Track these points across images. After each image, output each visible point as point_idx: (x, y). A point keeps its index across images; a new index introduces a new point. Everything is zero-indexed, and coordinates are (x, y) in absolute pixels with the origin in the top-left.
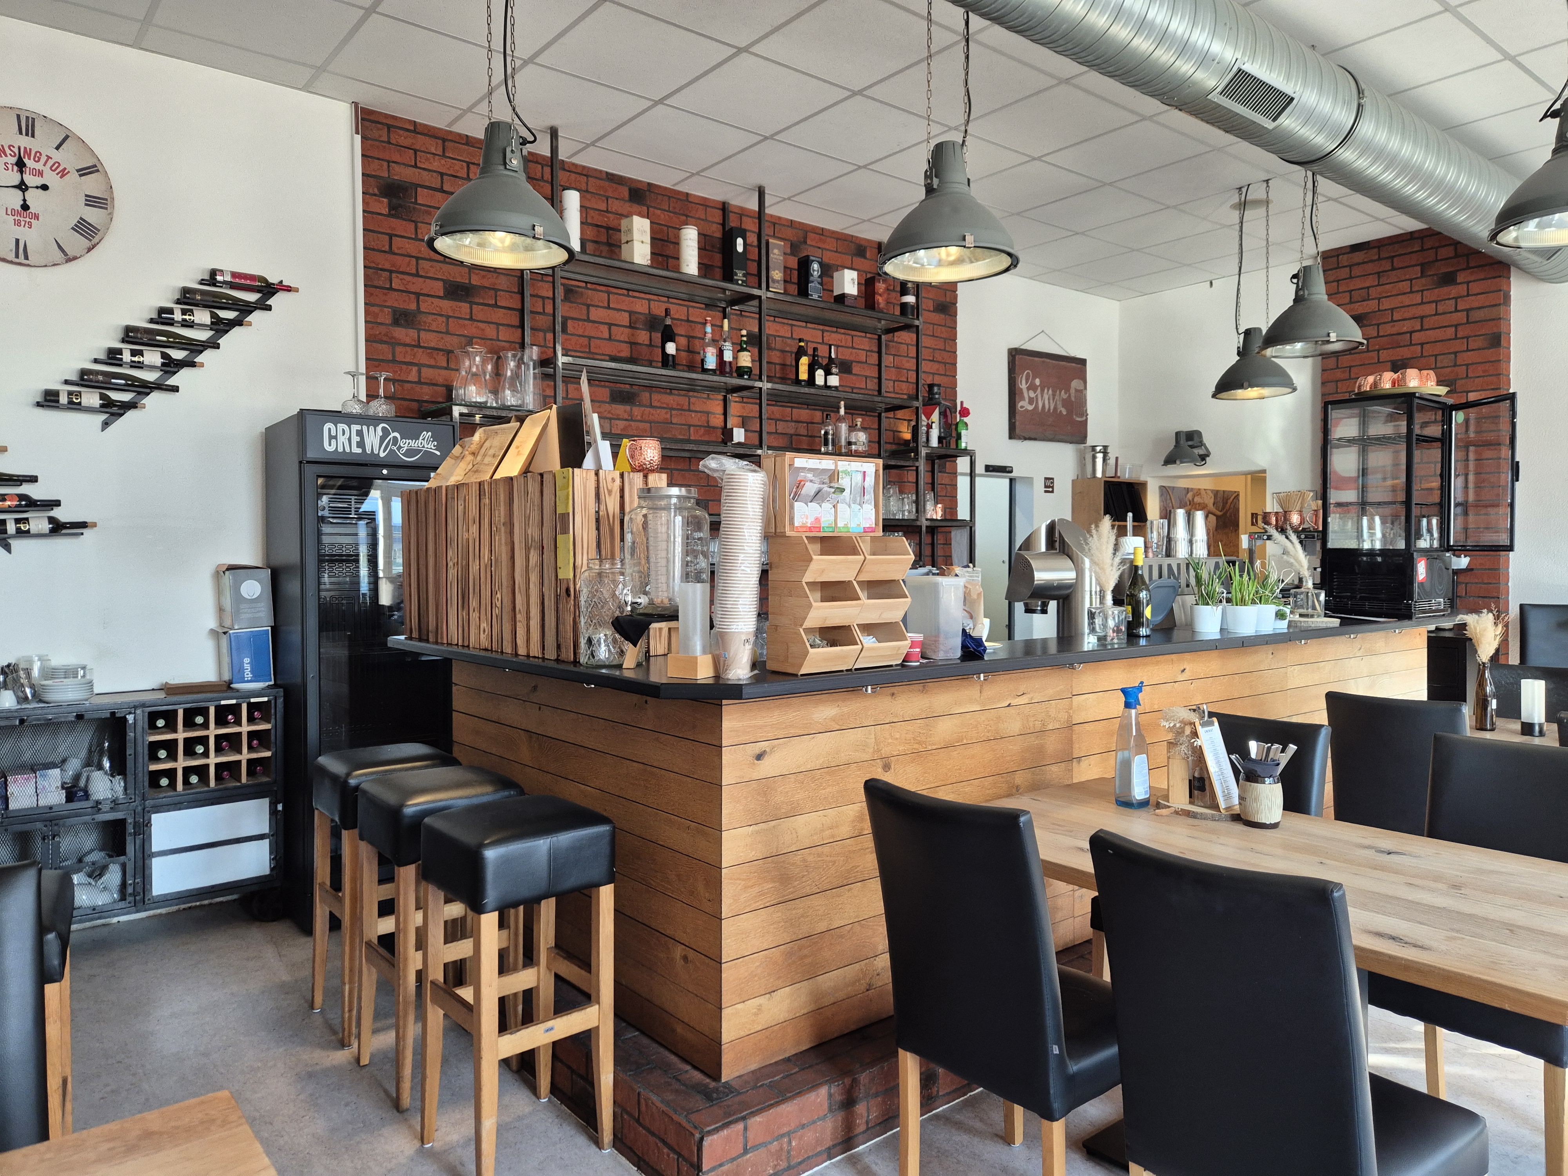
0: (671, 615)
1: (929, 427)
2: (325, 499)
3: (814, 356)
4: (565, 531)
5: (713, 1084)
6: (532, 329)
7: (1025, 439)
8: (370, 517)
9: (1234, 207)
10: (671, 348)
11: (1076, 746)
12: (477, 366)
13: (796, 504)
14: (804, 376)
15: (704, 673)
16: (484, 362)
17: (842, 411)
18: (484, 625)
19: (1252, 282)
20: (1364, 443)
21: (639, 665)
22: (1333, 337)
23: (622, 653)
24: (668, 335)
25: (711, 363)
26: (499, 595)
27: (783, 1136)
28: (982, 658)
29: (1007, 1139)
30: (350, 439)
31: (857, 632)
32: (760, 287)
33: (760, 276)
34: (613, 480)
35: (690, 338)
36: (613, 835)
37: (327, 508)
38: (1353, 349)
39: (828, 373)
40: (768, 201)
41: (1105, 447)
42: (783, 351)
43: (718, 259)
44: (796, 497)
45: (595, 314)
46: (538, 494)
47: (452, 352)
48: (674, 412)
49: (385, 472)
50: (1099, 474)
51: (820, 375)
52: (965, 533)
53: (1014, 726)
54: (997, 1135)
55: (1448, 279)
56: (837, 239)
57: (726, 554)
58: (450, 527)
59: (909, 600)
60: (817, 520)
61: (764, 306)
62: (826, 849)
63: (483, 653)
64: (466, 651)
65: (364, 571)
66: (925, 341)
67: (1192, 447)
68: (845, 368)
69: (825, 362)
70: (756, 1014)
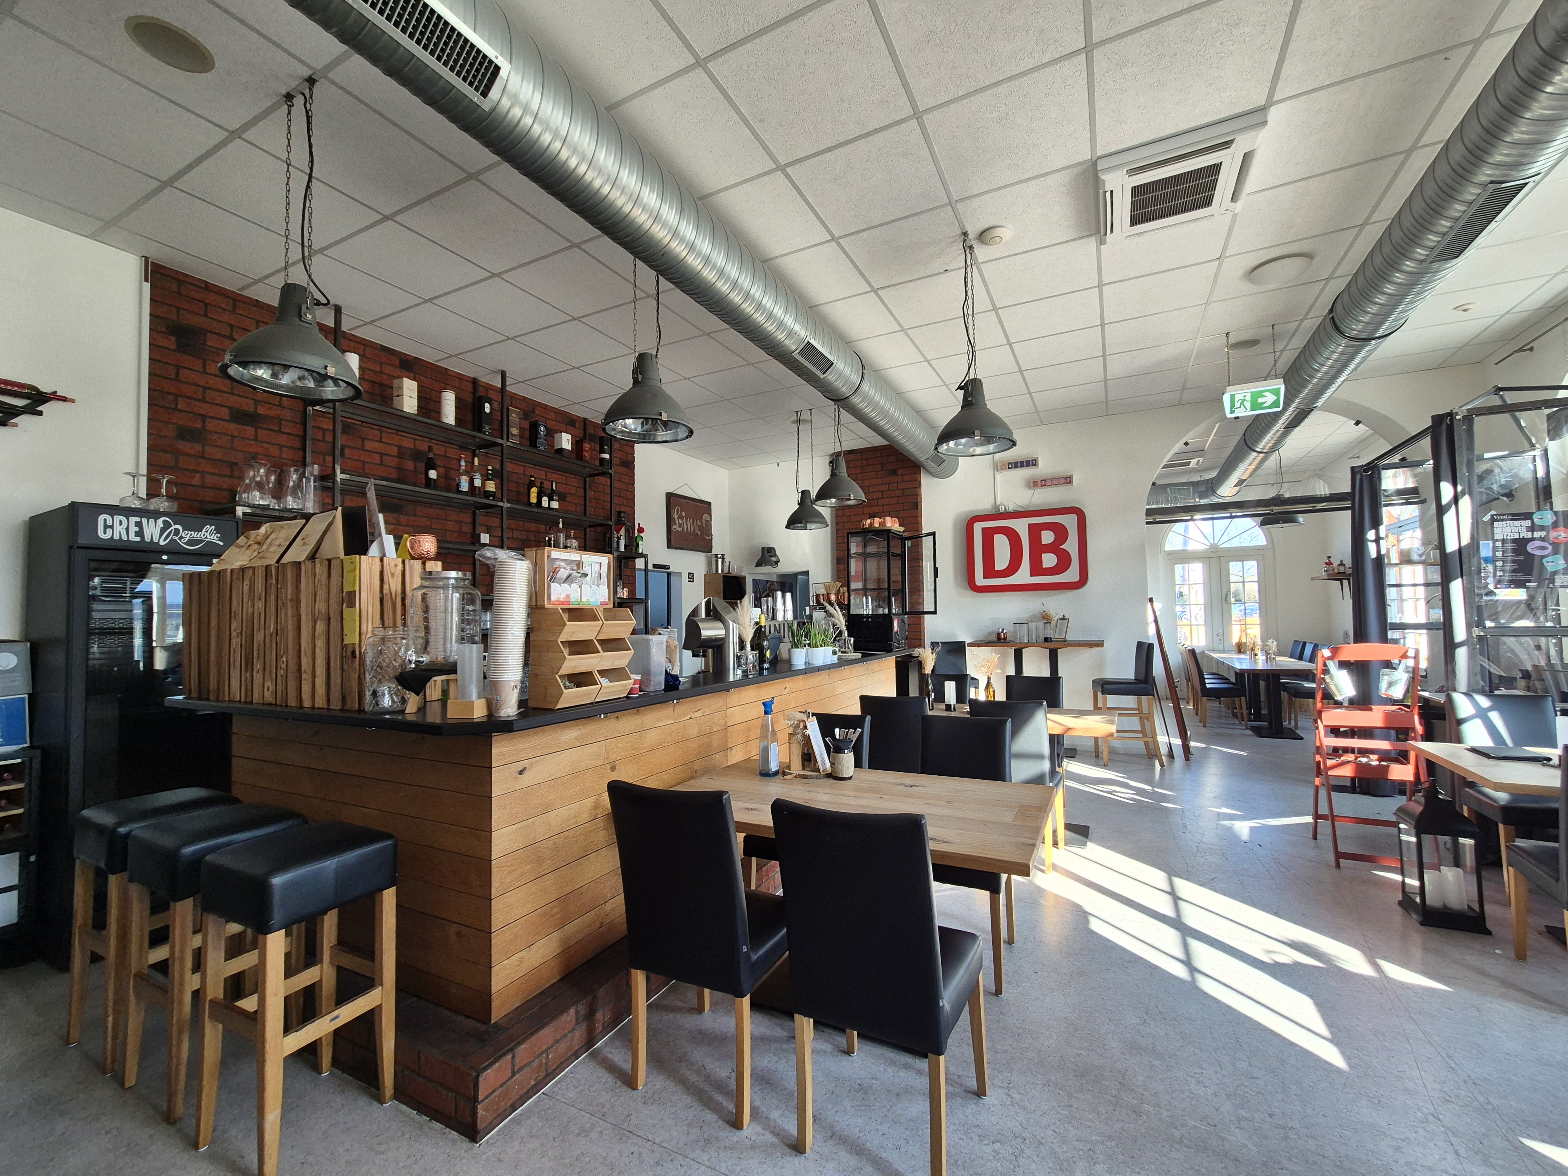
0: (451, 669)
1: (619, 538)
2: (97, 580)
3: (541, 487)
4: (352, 604)
5: (483, 1027)
6: (313, 452)
7: (677, 548)
8: (147, 597)
9: (793, 422)
10: (433, 474)
11: (729, 740)
12: (261, 476)
13: (552, 584)
14: (534, 500)
15: (479, 712)
16: (268, 475)
17: (561, 526)
18: (269, 684)
19: (804, 464)
20: (864, 556)
21: (419, 709)
22: (852, 497)
23: (404, 701)
24: (431, 465)
25: (465, 486)
26: (284, 659)
27: (542, 1053)
28: (678, 689)
29: (700, 1010)
30: (127, 529)
31: (597, 676)
32: (502, 438)
33: (502, 429)
34: (396, 566)
35: (447, 469)
36: (395, 846)
37: (99, 588)
38: (860, 505)
39: (551, 499)
40: (508, 381)
41: (723, 555)
42: (517, 483)
43: (469, 417)
44: (553, 579)
45: (369, 445)
46: (325, 575)
47: (236, 464)
48: (434, 521)
49: (165, 557)
50: (720, 571)
51: (545, 502)
52: (642, 606)
53: (694, 731)
54: (692, 1009)
55: (893, 472)
56: (556, 413)
57: (497, 622)
58: (235, 603)
59: (632, 651)
60: (568, 596)
61: (505, 451)
62: (571, 833)
63: (268, 708)
64: (249, 706)
65: (138, 641)
66: (616, 484)
67: (771, 556)
68: (562, 499)
69: (548, 492)
70: (518, 965)
